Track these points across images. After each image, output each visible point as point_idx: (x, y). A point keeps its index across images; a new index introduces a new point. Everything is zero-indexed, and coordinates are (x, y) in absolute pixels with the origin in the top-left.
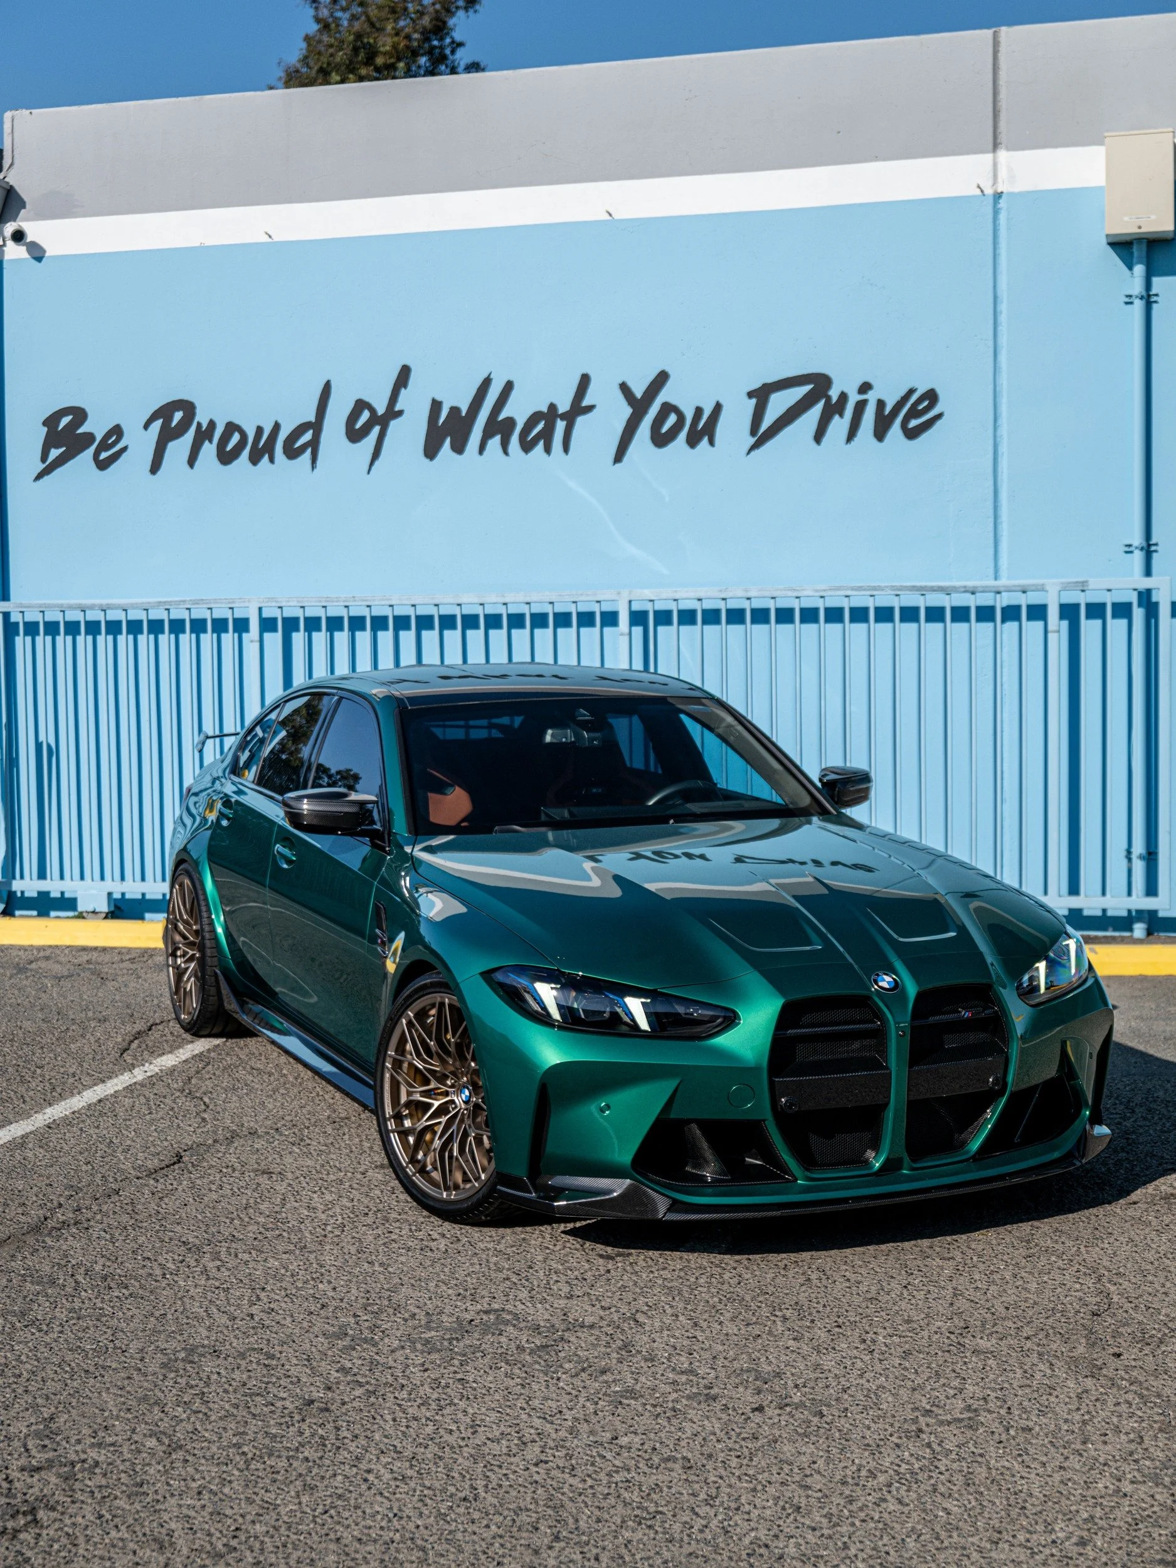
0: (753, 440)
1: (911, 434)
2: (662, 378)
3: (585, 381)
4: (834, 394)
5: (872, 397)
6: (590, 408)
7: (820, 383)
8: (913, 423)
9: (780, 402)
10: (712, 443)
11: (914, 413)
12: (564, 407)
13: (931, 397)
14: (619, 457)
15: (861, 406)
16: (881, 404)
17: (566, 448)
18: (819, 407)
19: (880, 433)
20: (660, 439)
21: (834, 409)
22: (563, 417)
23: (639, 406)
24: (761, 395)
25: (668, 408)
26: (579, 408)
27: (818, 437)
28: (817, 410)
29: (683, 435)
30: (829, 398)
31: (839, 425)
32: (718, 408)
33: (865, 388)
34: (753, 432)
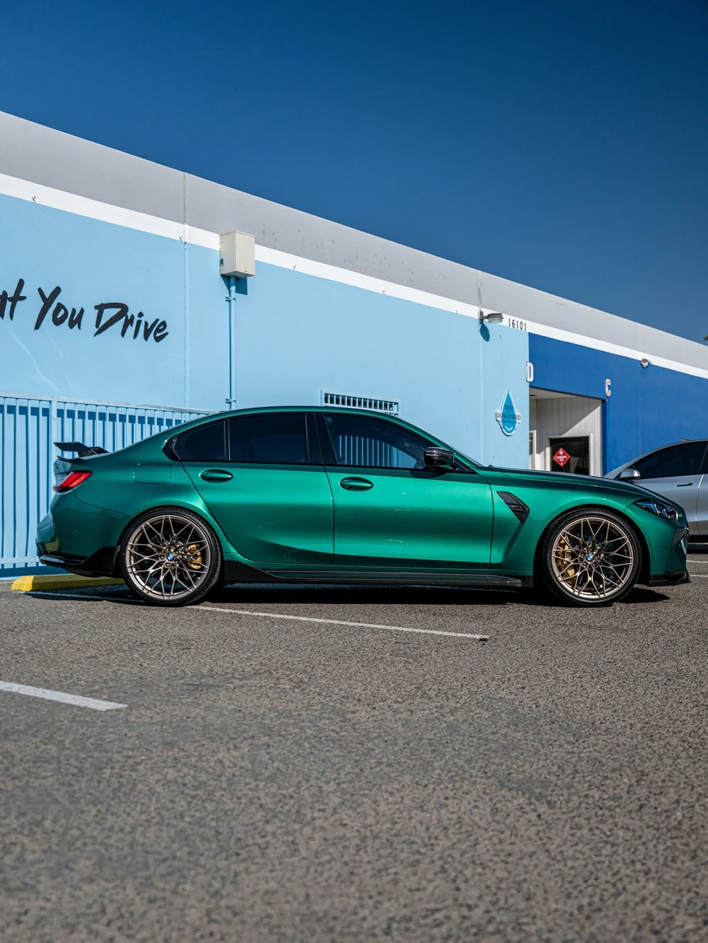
0: (96, 330)
1: (158, 339)
2: (57, 291)
3: (21, 283)
4: (129, 314)
5: (143, 319)
6: (24, 298)
7: (124, 309)
8: (158, 335)
9: (109, 314)
10: (79, 328)
11: (158, 331)
12: (11, 294)
13: (164, 324)
14: (37, 327)
15: (139, 322)
16: (146, 324)
17: (11, 317)
18: (123, 320)
19: (146, 338)
20: (57, 322)
21: (129, 322)
22: (10, 299)
23: (48, 302)
24: (101, 308)
25: (60, 306)
26: (18, 297)
27: (123, 333)
28: (122, 321)
29: (67, 321)
30: (127, 316)
31: (131, 330)
32: (82, 311)
33: (141, 315)
34: (97, 326)
